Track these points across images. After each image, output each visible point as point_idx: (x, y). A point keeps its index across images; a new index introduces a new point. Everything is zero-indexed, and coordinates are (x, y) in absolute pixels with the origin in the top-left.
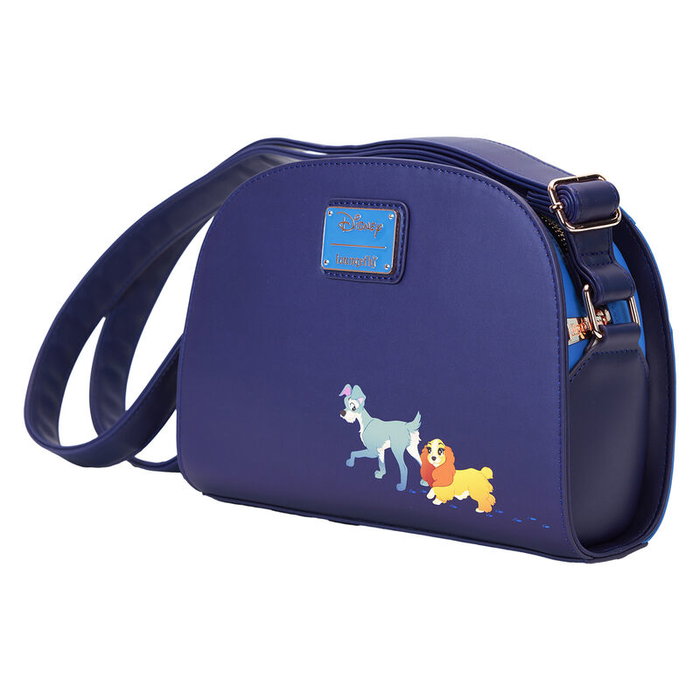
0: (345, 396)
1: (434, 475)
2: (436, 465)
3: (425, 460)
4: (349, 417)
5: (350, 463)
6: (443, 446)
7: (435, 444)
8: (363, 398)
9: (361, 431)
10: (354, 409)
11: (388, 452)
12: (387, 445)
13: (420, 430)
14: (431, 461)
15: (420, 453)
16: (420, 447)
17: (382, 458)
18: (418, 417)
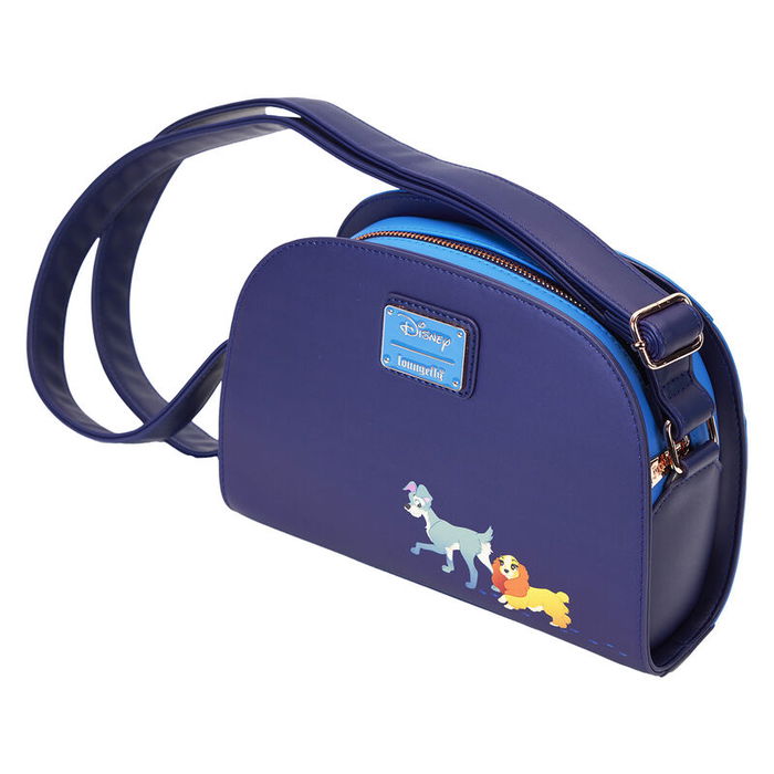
0: (409, 491)
1: (506, 585)
2: (509, 578)
3: (497, 570)
4: (415, 511)
5: (416, 551)
6: (517, 563)
7: (508, 560)
8: (429, 499)
9: (428, 527)
10: (419, 506)
11: (457, 554)
12: (456, 547)
13: (492, 542)
14: (504, 573)
15: (492, 563)
16: (492, 558)
17: (450, 556)
18: (490, 531)
